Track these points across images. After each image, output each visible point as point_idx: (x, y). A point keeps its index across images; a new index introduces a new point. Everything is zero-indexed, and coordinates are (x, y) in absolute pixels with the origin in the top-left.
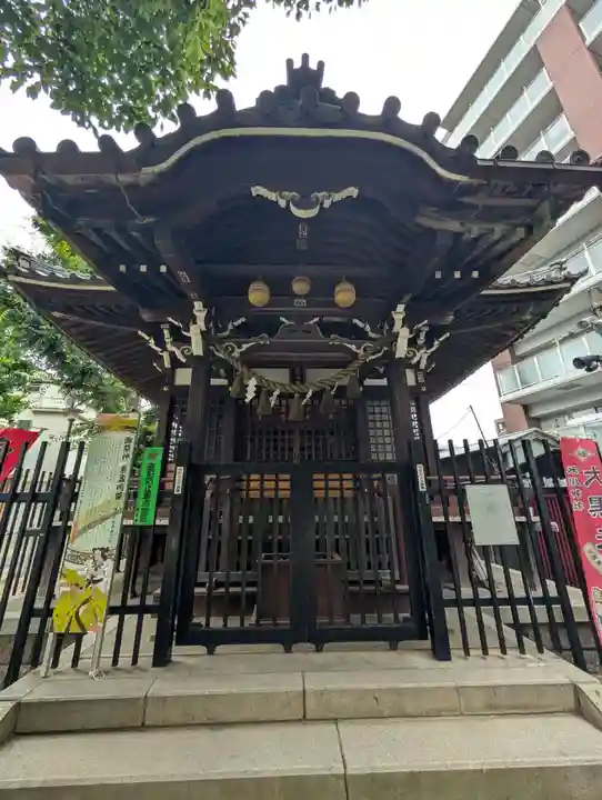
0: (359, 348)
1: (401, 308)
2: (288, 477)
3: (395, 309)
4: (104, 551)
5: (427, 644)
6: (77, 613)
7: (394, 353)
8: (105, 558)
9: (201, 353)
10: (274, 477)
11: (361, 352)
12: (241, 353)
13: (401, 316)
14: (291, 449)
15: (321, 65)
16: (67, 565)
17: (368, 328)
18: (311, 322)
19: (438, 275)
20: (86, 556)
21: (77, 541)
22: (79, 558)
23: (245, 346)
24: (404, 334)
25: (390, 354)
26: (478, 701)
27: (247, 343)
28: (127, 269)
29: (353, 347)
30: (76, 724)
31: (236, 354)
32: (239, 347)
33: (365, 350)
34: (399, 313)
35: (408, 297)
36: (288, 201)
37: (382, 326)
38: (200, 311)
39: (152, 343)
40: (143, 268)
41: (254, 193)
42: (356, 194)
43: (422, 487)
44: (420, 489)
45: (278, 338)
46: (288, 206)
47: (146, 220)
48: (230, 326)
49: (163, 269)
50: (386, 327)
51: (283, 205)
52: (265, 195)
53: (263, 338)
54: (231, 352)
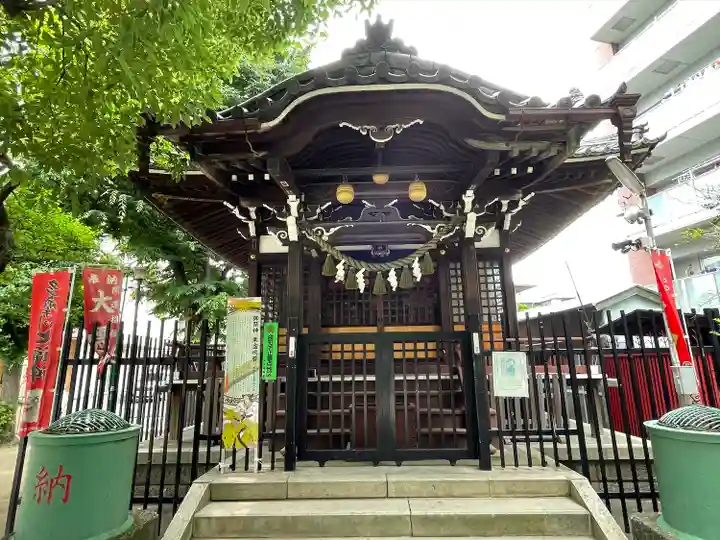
0: (433, 229)
1: (470, 193)
3: (465, 193)
4: (251, 396)
5: (477, 462)
6: (239, 436)
7: (464, 234)
8: (252, 401)
9: (296, 239)
11: (435, 232)
12: (329, 236)
13: (471, 199)
15: (391, 21)
16: (226, 406)
17: (442, 207)
18: (390, 205)
19: (497, 172)
20: (239, 400)
21: (230, 390)
22: (232, 401)
23: (333, 230)
24: (472, 217)
25: (461, 233)
26: (501, 489)
27: (334, 227)
28: (238, 178)
29: (428, 228)
30: (246, 497)
31: (325, 237)
32: (328, 231)
33: (438, 230)
34: (469, 197)
35: (474, 186)
36: (368, 130)
37: (455, 206)
38: (293, 202)
39: (236, 212)
40: (251, 177)
41: (341, 125)
42: (421, 122)
43: (477, 350)
44: (475, 352)
45: (361, 221)
46: (368, 134)
47: (261, 154)
48: (318, 211)
49: (267, 177)
50: (459, 206)
51: (364, 133)
52: (350, 126)
53: (348, 221)
54: (321, 236)
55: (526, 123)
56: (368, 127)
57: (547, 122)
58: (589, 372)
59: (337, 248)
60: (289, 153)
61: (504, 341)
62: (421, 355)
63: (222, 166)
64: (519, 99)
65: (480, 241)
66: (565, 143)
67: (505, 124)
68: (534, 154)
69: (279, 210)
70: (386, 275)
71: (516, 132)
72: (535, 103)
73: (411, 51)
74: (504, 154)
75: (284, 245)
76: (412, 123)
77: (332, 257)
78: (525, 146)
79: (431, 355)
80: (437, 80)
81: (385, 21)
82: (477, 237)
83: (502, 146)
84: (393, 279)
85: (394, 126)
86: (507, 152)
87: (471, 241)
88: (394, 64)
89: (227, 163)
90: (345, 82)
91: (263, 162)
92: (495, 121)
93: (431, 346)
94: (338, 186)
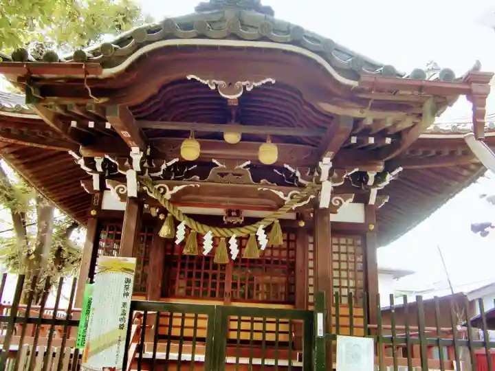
0: (286, 196)
1: (327, 160)
2: (206, 316)
3: (321, 160)
7: (319, 203)
9: (135, 195)
10: (193, 315)
11: (288, 199)
12: (172, 195)
13: (328, 167)
14: (222, 285)
17: (298, 174)
18: (242, 166)
19: (354, 140)
23: (176, 189)
24: (327, 187)
25: (315, 203)
27: (178, 185)
28: (78, 124)
29: (281, 194)
31: (168, 195)
32: (171, 189)
33: (292, 198)
34: (326, 164)
35: (331, 153)
36: (216, 85)
37: (312, 173)
38: (136, 154)
39: (81, 162)
40: (91, 125)
41: (189, 77)
42: (273, 82)
43: (320, 332)
44: (318, 335)
45: (209, 181)
46: (216, 89)
47: (102, 100)
48: (164, 167)
49: (108, 126)
50: (316, 174)
51: (213, 88)
52: (198, 79)
53: (194, 180)
54: (163, 194)
55: (380, 91)
56: (217, 82)
57: (401, 92)
59: (179, 208)
60: (133, 103)
61: (365, 327)
62: (271, 337)
63: (59, 110)
64: (374, 66)
65: (336, 213)
66: (420, 115)
67: (357, 90)
68: (389, 125)
69: (122, 163)
71: (369, 99)
72: (389, 72)
73: (269, 11)
74: (357, 122)
75: (122, 201)
76: (264, 82)
77: (174, 218)
78: (379, 115)
79: (282, 338)
80: (289, 40)
82: (333, 209)
83: (356, 113)
84: (234, 247)
85: (244, 83)
86: (361, 119)
87: (325, 212)
88: (247, 21)
89: (64, 107)
90: (195, 35)
91: (102, 108)
92: (348, 87)
94: (183, 141)
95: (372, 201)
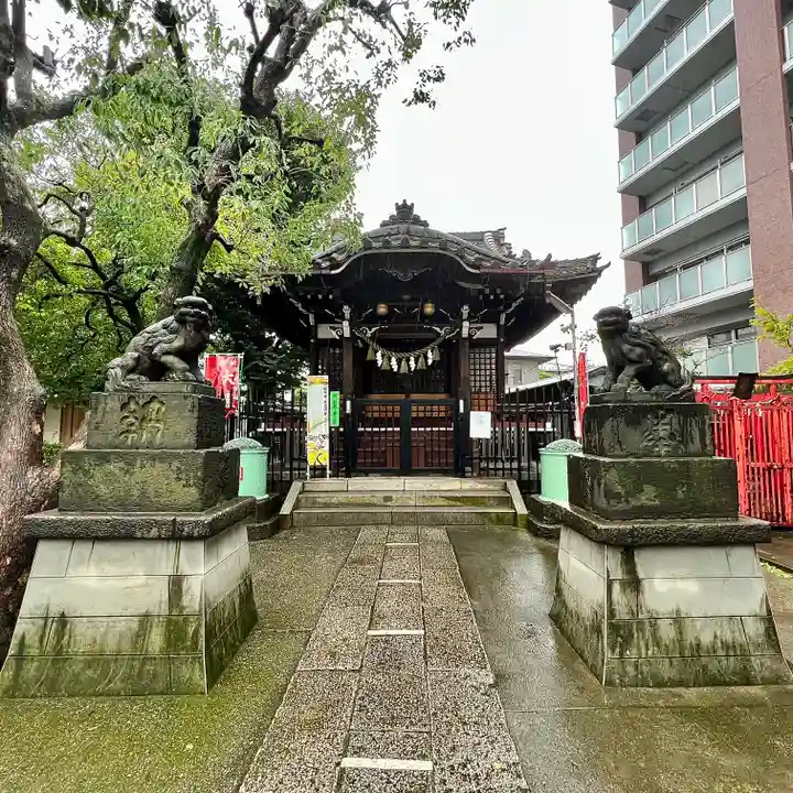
0: (441, 330)
1: (466, 307)
3: (462, 308)
4: (323, 436)
6: (318, 458)
7: (461, 335)
9: (349, 336)
11: (443, 333)
12: (371, 334)
13: (467, 311)
15: (413, 204)
16: (309, 441)
17: (449, 315)
18: (413, 312)
20: (316, 438)
21: (311, 432)
22: (312, 438)
23: (374, 329)
25: (459, 334)
27: (375, 327)
29: (438, 329)
31: (369, 335)
32: (370, 330)
33: (445, 331)
34: (465, 310)
35: (468, 303)
36: (397, 273)
38: (347, 310)
39: (299, 306)
40: (320, 297)
41: (380, 270)
42: (430, 269)
43: (462, 410)
44: (461, 412)
45: (393, 323)
46: (396, 275)
48: (363, 315)
49: (331, 297)
50: (459, 315)
51: (394, 275)
52: (385, 270)
53: (384, 323)
54: (365, 334)
58: (545, 427)
62: (435, 414)
69: (336, 314)
70: (408, 360)
73: (425, 223)
76: (425, 270)
77: (373, 348)
79: (443, 414)
81: (409, 203)
82: (471, 336)
83: (480, 286)
84: (412, 363)
85: (413, 271)
87: (466, 339)
93: (442, 408)
95: (502, 322)
